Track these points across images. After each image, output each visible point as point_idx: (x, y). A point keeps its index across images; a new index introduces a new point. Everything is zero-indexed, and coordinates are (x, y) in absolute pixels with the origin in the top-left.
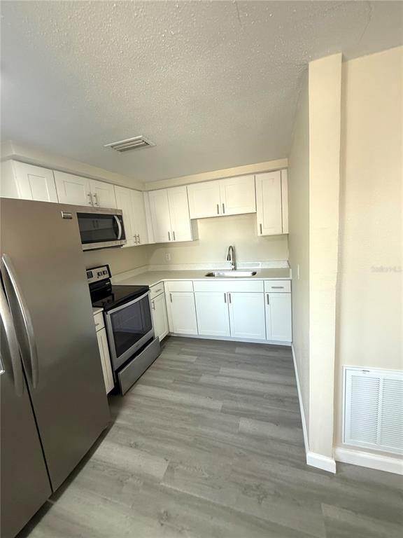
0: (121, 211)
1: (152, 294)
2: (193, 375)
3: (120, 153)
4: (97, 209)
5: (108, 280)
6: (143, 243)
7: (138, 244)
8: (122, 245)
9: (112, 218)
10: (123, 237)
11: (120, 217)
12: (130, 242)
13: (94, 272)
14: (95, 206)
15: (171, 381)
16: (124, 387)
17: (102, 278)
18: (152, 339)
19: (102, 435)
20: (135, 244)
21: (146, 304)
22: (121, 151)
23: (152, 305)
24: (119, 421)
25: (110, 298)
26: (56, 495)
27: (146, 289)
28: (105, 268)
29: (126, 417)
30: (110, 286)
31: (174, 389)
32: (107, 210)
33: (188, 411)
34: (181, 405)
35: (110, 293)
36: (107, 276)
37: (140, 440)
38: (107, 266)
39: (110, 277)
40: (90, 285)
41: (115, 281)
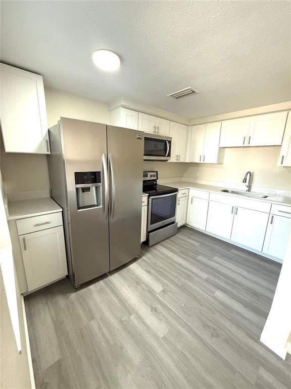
0: (171, 138)
1: (179, 195)
2: (193, 252)
3: (176, 99)
4: (157, 136)
5: (155, 180)
6: (182, 160)
7: (178, 161)
8: (167, 160)
9: (164, 142)
10: (169, 155)
11: (170, 142)
12: (173, 159)
13: (149, 174)
14: (157, 134)
15: (178, 251)
16: (151, 243)
17: (152, 178)
18: (173, 223)
19: (135, 260)
20: (176, 161)
21: (174, 199)
22: (177, 98)
23: (177, 202)
24: (144, 257)
25: (155, 191)
26: (111, 273)
27: (176, 190)
28: (155, 173)
29: (148, 257)
30: (156, 184)
31: (179, 256)
32: (163, 137)
33: (183, 270)
34: (180, 265)
35: (155, 189)
36: (155, 178)
37: (152, 271)
38: (157, 172)
39: (157, 179)
40: (144, 181)
41: (160, 182)
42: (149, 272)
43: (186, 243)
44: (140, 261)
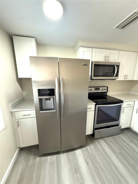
0: (120, 63)
1: (124, 105)
4: (107, 62)
5: (106, 93)
6: (129, 79)
7: (126, 80)
8: (116, 79)
9: (113, 66)
10: (117, 75)
11: (118, 66)
12: (121, 77)
13: (101, 88)
14: (107, 61)
15: (118, 152)
16: (96, 136)
17: (103, 91)
18: (118, 125)
19: (81, 147)
20: (124, 80)
21: (119, 108)
23: (122, 110)
24: (88, 147)
25: (105, 100)
26: (63, 152)
27: (122, 102)
28: (106, 88)
30: (106, 95)
31: (118, 157)
32: (112, 63)
33: (119, 176)
35: (105, 98)
36: (106, 91)
37: (90, 163)
38: (107, 87)
39: (107, 91)
40: (89, 93)
41: (110, 94)
42: (87, 164)
43: (127, 146)
44: (84, 149)
